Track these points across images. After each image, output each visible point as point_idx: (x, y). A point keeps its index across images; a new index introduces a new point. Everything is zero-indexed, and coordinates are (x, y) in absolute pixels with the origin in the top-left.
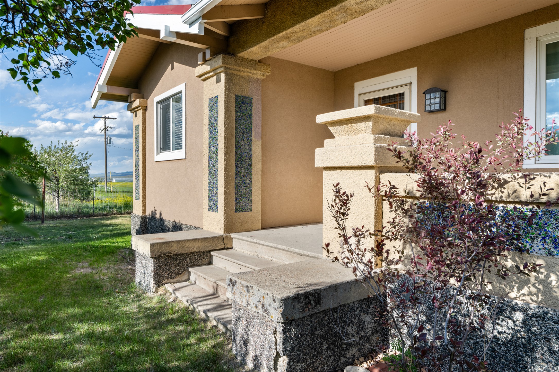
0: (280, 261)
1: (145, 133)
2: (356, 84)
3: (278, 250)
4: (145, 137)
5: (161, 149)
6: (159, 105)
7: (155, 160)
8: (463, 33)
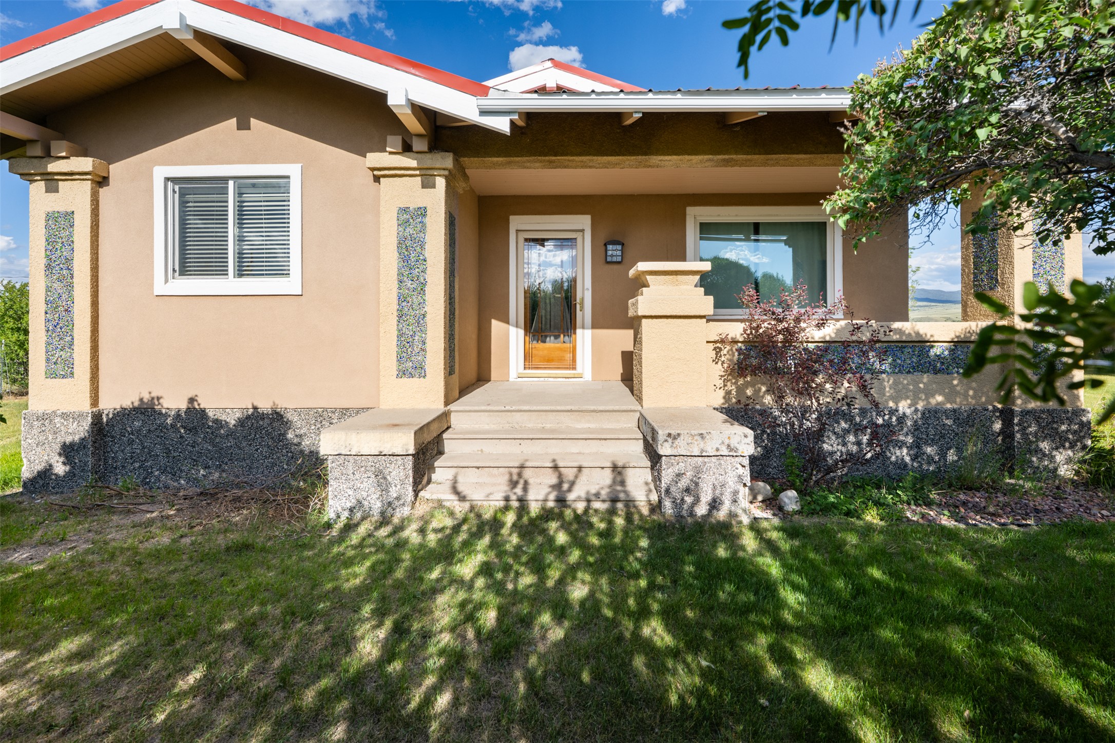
0: (560, 425)
1: (98, 233)
2: (512, 218)
3: (554, 413)
4: (97, 241)
5: (174, 270)
6: (170, 184)
7: (156, 294)
8: (638, 195)
